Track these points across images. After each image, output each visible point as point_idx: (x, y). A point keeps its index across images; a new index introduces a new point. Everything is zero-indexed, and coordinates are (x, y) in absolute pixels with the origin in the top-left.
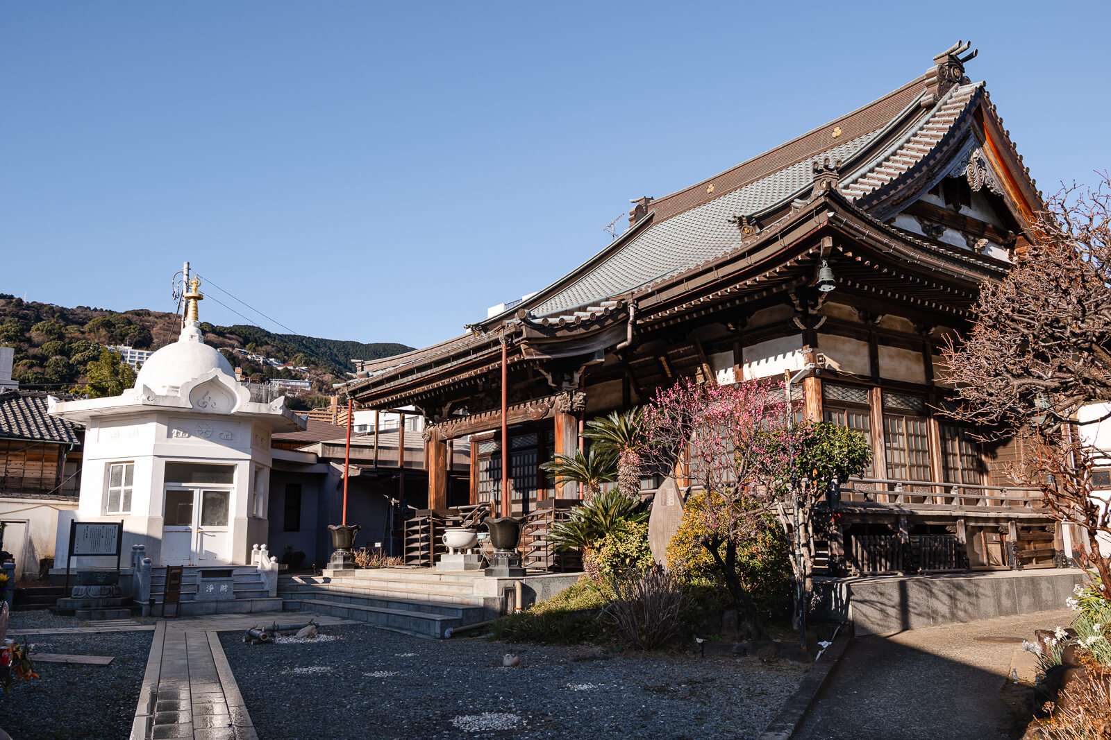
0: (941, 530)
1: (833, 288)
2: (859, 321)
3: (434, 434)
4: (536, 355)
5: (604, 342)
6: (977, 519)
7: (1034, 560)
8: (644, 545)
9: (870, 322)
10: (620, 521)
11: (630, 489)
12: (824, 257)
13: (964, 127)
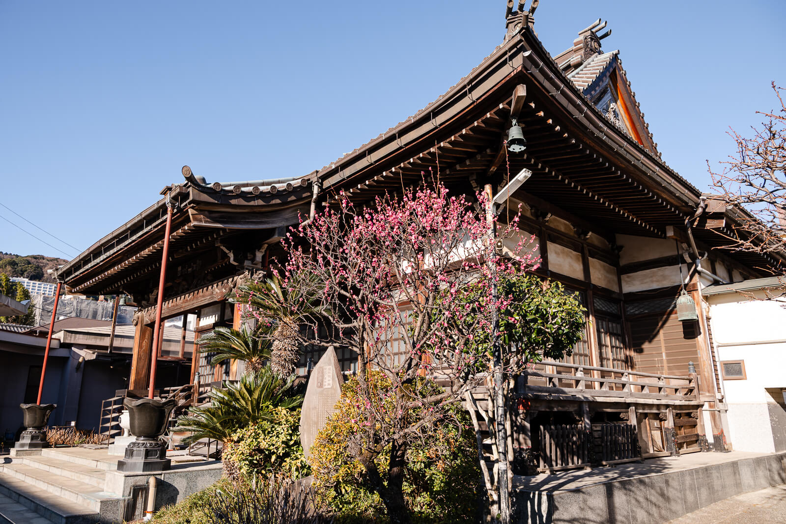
0: (616, 417)
1: (523, 148)
2: (531, 217)
3: (140, 320)
4: (206, 222)
5: (287, 219)
6: (644, 406)
7: (685, 445)
8: (294, 438)
9: (541, 219)
10: (268, 407)
11: (283, 366)
12: (514, 116)
13: (603, 85)
